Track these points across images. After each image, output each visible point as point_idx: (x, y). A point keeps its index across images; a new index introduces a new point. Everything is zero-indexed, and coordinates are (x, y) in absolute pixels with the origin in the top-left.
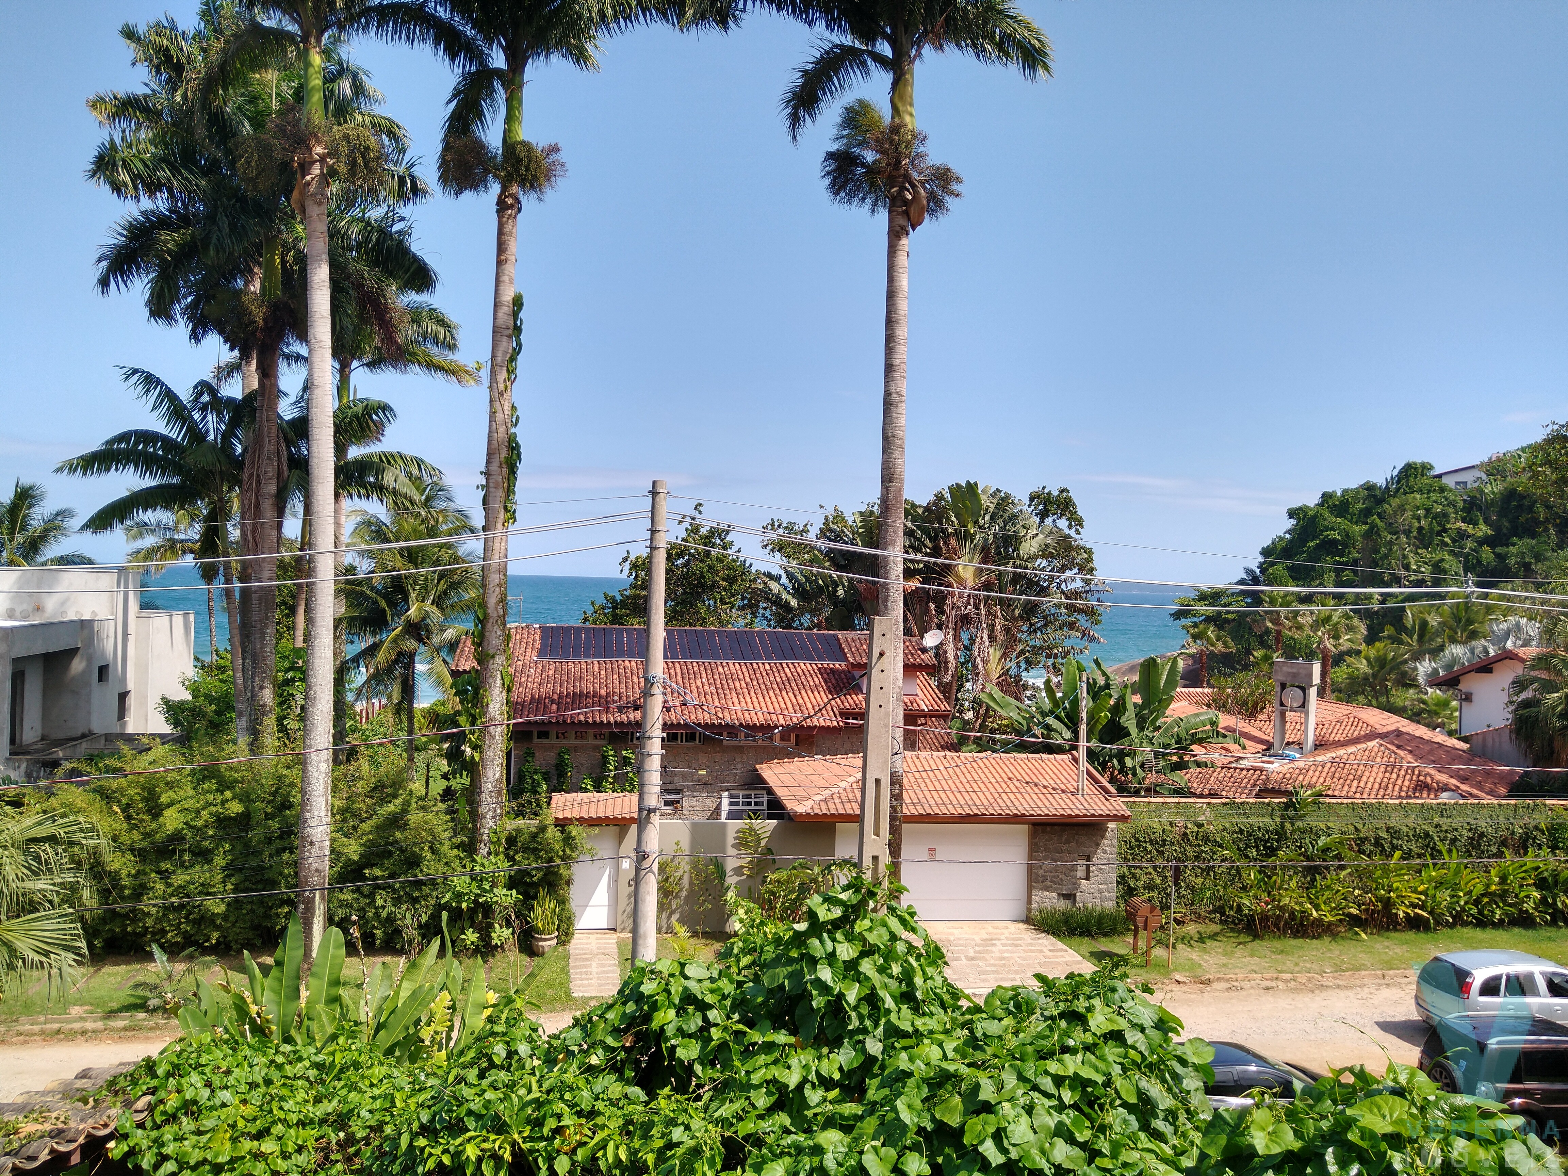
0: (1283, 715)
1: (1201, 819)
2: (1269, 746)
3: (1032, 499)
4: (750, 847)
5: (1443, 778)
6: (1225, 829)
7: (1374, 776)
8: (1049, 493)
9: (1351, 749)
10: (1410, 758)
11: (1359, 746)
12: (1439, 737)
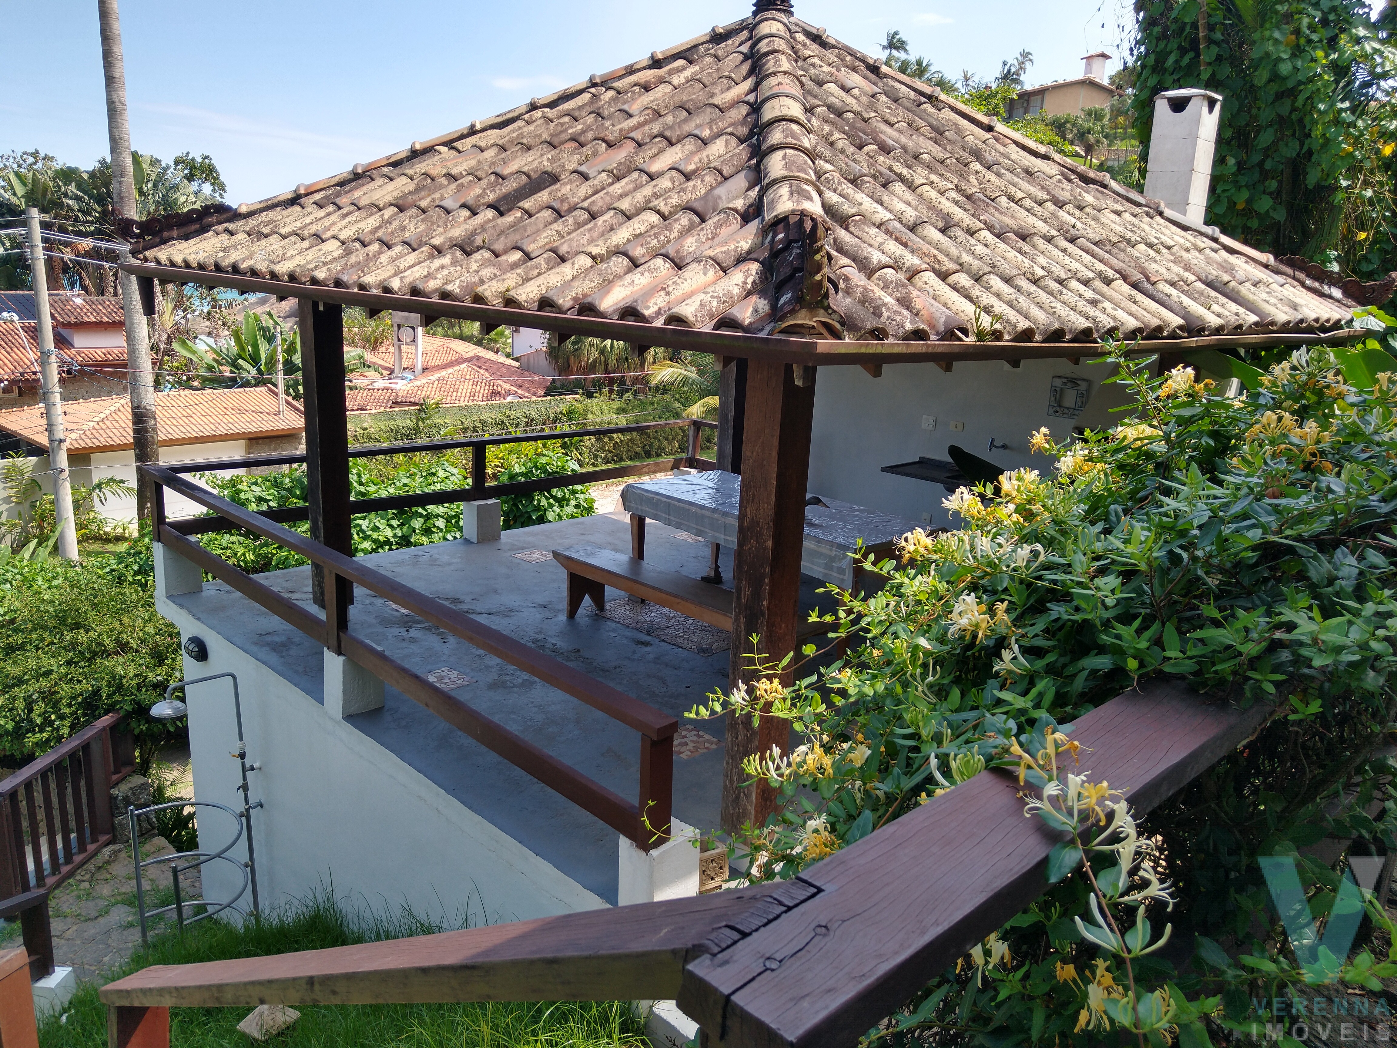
0: (400, 347)
1: (365, 425)
2: (391, 372)
3: (177, 163)
4: (15, 480)
5: (507, 386)
6: (381, 430)
7: (466, 388)
8: (193, 159)
9: (450, 370)
10: (487, 374)
11: (457, 368)
12: (501, 358)
